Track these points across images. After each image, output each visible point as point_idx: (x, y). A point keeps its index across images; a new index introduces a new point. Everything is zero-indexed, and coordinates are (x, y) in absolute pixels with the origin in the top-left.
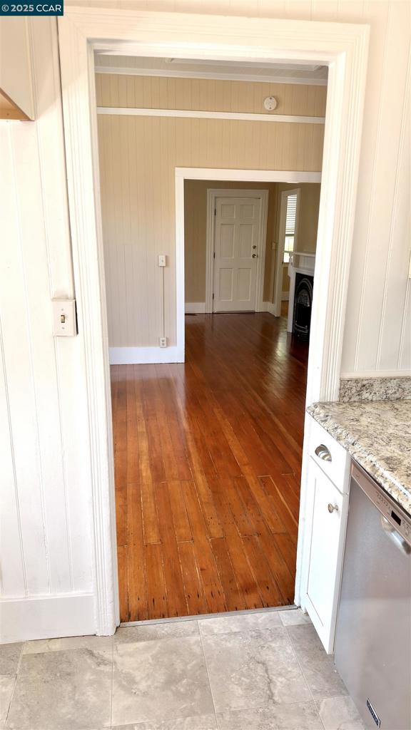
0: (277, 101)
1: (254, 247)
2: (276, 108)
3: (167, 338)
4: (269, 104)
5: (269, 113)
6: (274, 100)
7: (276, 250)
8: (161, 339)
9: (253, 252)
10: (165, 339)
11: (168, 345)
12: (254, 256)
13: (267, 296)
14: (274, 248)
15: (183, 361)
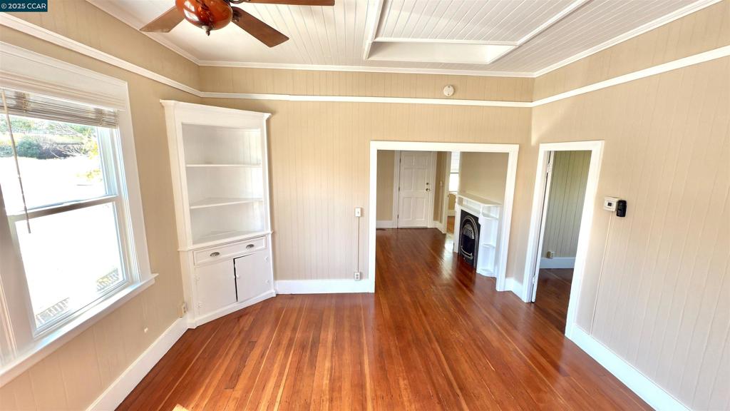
0: (454, 89)
1: (427, 184)
2: (453, 94)
3: (361, 273)
4: (448, 91)
5: (447, 98)
6: (451, 89)
7: (443, 186)
8: (356, 274)
9: (426, 187)
10: (359, 274)
11: (361, 278)
12: (427, 190)
13: (437, 216)
14: (441, 185)
15: (374, 292)
